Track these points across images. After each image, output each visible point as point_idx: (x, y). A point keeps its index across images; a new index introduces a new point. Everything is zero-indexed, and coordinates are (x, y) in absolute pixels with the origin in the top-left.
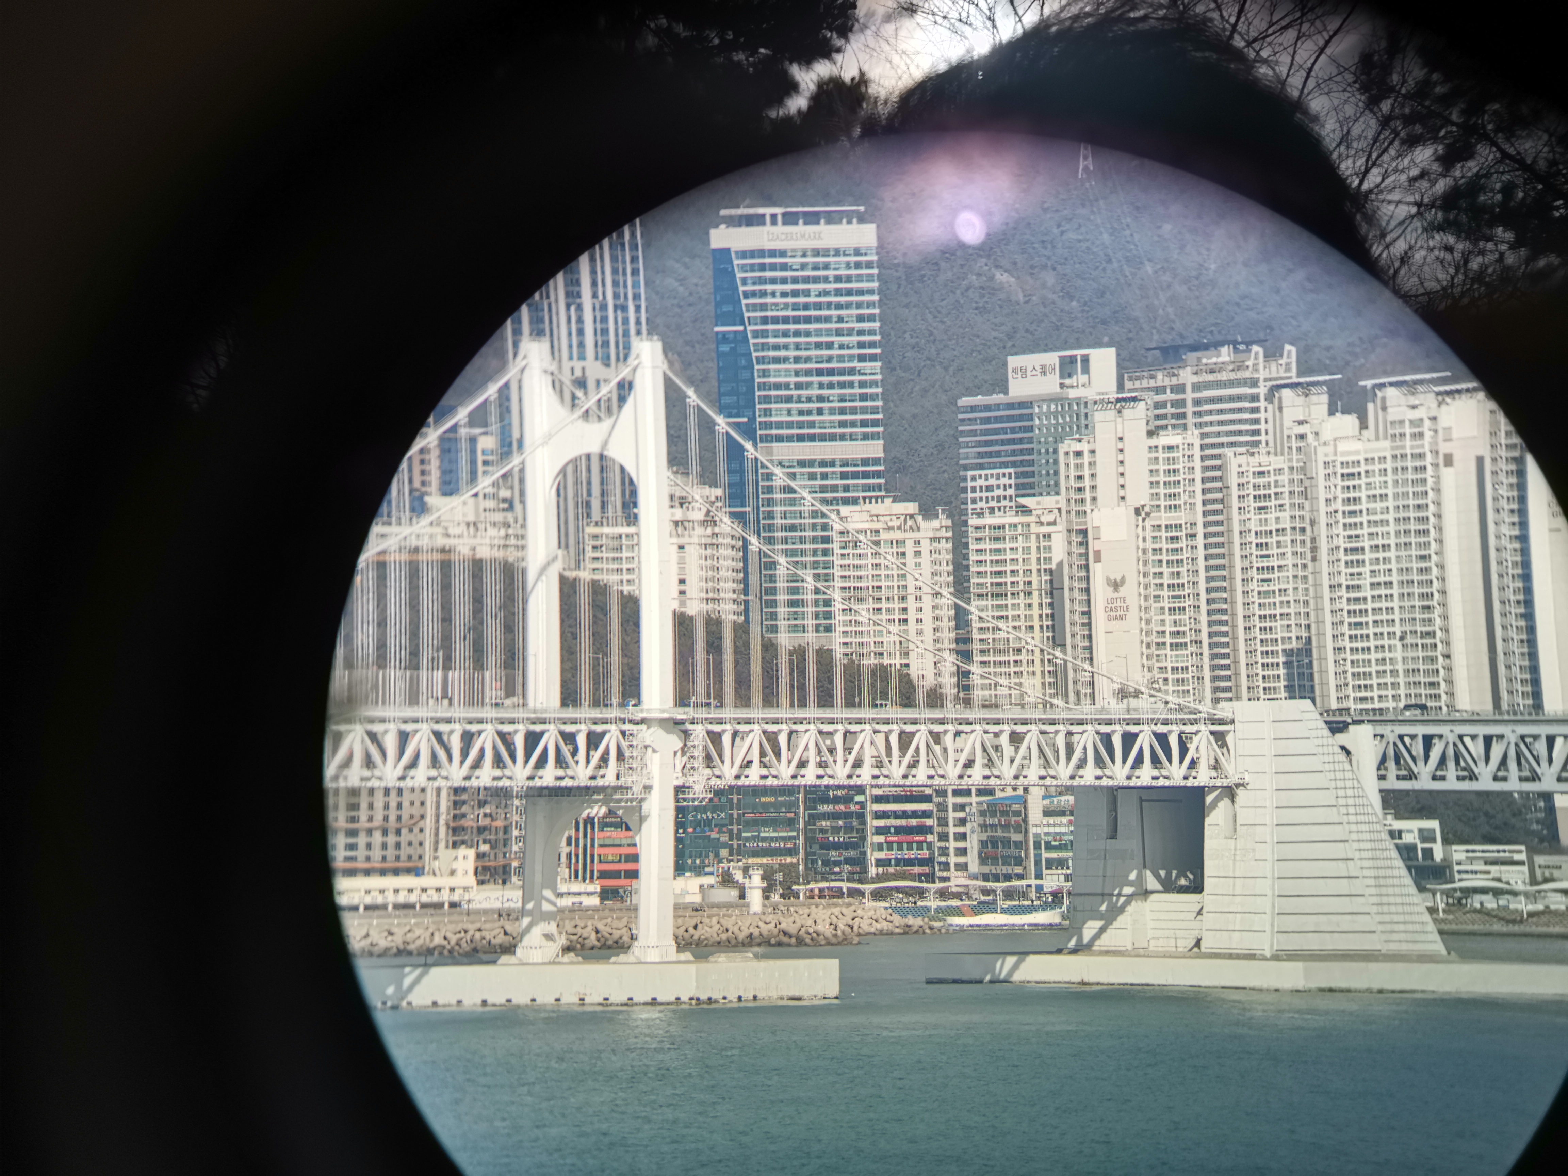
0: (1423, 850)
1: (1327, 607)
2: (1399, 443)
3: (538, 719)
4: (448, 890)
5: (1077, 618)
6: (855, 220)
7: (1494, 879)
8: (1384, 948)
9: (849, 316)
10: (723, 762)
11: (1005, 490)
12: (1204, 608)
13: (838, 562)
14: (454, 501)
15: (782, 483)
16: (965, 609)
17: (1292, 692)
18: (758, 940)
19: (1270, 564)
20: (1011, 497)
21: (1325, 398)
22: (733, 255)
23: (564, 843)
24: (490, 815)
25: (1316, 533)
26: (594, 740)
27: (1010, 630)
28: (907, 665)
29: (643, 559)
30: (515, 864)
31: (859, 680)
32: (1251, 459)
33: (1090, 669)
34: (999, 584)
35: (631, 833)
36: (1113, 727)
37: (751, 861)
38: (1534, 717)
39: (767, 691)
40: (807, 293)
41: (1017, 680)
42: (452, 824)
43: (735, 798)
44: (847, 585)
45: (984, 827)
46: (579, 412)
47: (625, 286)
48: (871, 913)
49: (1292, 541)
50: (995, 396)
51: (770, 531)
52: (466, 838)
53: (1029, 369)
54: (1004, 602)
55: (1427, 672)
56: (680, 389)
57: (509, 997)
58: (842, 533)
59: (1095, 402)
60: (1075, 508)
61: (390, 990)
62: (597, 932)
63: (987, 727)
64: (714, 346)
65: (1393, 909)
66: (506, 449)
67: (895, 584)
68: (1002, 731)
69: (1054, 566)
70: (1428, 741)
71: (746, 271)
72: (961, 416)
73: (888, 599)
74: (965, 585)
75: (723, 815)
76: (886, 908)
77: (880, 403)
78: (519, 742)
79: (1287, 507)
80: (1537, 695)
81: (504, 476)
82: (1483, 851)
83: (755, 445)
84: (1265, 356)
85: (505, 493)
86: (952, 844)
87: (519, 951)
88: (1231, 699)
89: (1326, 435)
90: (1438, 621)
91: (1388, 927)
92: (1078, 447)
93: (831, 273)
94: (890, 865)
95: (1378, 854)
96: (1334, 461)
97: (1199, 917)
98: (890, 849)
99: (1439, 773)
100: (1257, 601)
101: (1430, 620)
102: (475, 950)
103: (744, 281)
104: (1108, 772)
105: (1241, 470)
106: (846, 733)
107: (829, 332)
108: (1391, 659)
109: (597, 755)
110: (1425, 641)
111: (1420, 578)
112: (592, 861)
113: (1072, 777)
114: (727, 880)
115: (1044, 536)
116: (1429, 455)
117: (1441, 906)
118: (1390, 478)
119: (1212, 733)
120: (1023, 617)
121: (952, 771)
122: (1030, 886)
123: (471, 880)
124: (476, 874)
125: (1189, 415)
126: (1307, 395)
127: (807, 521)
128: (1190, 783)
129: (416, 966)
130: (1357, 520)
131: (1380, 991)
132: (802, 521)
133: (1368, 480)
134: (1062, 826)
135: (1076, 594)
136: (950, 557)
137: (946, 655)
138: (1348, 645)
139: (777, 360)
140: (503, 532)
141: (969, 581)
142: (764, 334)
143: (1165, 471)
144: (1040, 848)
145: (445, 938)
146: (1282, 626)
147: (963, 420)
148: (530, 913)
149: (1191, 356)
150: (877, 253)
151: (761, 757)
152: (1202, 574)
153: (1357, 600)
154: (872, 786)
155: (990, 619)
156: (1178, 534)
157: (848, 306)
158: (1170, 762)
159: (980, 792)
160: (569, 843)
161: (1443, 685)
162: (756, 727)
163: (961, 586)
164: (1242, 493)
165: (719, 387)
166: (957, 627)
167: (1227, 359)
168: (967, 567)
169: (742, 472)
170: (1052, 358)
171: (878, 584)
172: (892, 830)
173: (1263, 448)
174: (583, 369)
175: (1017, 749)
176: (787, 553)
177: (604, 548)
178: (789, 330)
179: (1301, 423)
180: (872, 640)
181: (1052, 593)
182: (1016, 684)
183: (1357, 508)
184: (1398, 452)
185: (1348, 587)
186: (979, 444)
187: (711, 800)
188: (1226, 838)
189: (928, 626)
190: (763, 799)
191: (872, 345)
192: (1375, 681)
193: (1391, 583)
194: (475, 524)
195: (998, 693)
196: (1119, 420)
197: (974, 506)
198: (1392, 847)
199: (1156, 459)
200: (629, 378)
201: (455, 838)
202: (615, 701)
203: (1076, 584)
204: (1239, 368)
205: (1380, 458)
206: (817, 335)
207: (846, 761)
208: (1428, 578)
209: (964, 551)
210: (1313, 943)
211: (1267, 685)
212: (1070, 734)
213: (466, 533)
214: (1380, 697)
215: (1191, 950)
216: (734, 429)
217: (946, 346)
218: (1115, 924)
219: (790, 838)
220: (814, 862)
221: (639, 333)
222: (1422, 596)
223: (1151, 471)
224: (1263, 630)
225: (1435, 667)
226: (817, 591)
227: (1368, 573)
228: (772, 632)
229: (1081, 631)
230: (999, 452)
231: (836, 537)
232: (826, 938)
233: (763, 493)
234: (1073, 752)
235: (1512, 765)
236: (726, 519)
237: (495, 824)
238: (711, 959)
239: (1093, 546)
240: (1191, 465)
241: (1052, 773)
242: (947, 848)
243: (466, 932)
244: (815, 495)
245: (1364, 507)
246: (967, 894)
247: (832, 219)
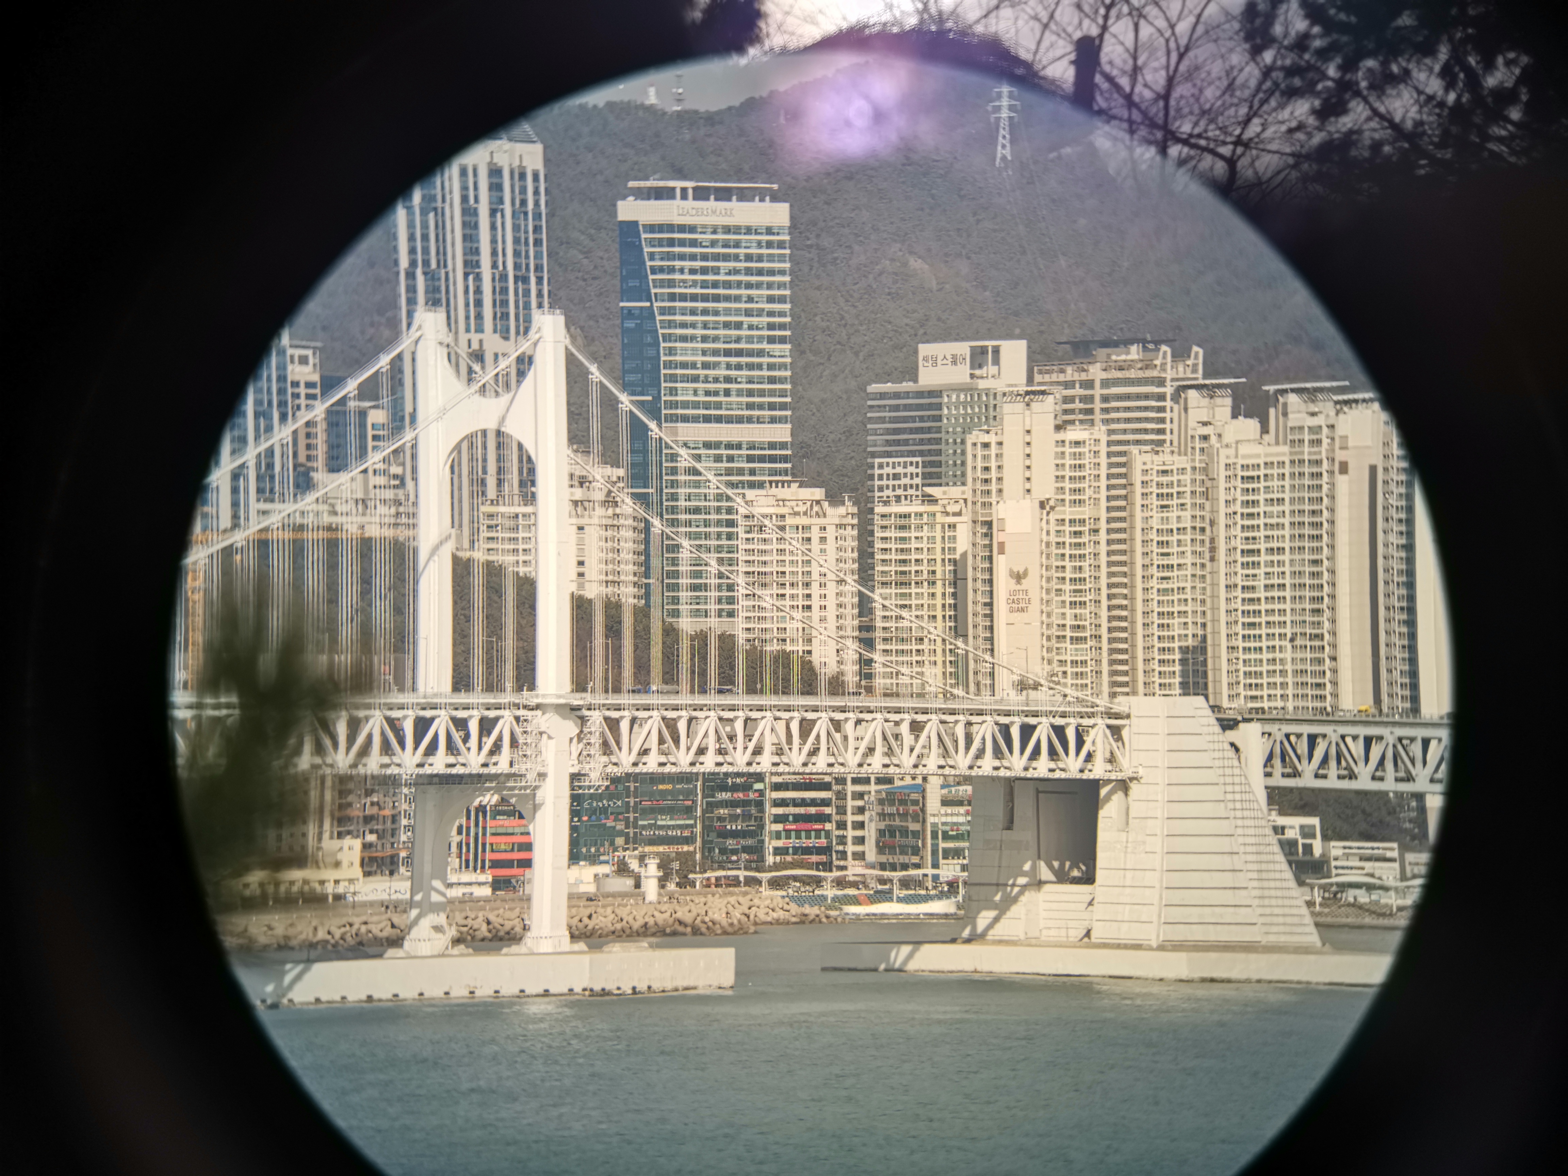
0: (1304, 845)
1: (1223, 606)
2: (1297, 449)
3: (429, 704)
4: (332, 883)
5: (979, 608)
6: (768, 198)
7: (1367, 875)
8: (1265, 940)
9: (759, 296)
10: (620, 749)
11: (912, 478)
12: (1105, 603)
13: (742, 546)
14: (343, 477)
15: (688, 465)
16: (869, 597)
17: (1187, 689)
18: (653, 930)
19: (1170, 562)
20: (917, 486)
21: (1228, 401)
22: (641, 228)
23: (454, 832)
24: (378, 804)
25: (1215, 533)
26: (486, 726)
27: (913, 619)
28: (809, 652)
29: (540, 540)
30: (403, 854)
31: (761, 667)
32: (1155, 457)
33: (991, 660)
34: (903, 573)
35: (524, 822)
36: (1011, 719)
37: (647, 849)
38: (1411, 720)
39: (667, 676)
40: (716, 271)
41: (919, 670)
42: (337, 814)
43: (632, 786)
44: (751, 569)
45: (882, 816)
46: (476, 387)
47: (527, 257)
48: (768, 902)
49: (1192, 540)
50: (904, 384)
51: (673, 513)
52: (351, 828)
53: (940, 358)
54: (907, 591)
55: (1314, 674)
56: (582, 364)
57: (395, 992)
58: (747, 517)
59: (1004, 394)
60: (980, 499)
61: (270, 988)
62: (489, 923)
63: (888, 716)
64: (618, 322)
65: (1274, 902)
66: (398, 423)
67: (800, 570)
68: (902, 720)
69: (958, 557)
70: (1312, 740)
71: (654, 246)
72: (870, 403)
73: (792, 585)
74: (870, 572)
75: (619, 803)
76: (783, 897)
77: (788, 386)
78: (408, 728)
79: (1189, 506)
80: (1415, 699)
81: (396, 452)
82: (1359, 848)
83: (660, 426)
84: (1173, 356)
85: (395, 470)
86: (850, 833)
87: (406, 944)
88: (1127, 694)
89: (1228, 438)
90: (1327, 625)
91: (1268, 920)
92: (986, 438)
93: (742, 251)
94: (787, 854)
95: (1262, 848)
96: (1235, 464)
97: (1090, 908)
98: (788, 837)
99: (1321, 772)
100: (1157, 598)
101: (1319, 623)
102: (361, 943)
103: (652, 256)
104: (1006, 763)
105: (1145, 467)
106: (747, 720)
107: (738, 312)
108: (1281, 660)
109: (489, 742)
110: (1313, 643)
111: (1312, 582)
112: (484, 850)
113: (971, 767)
114: (622, 869)
115: (949, 526)
116: (1325, 462)
117: (1318, 900)
118: (1287, 483)
119: (1109, 727)
120: (926, 606)
121: (852, 759)
122: (926, 875)
123: (357, 872)
124: (362, 864)
125: (1097, 411)
126: (1212, 397)
127: (712, 504)
128: (1086, 776)
129: (297, 962)
130: (1255, 522)
131: (1259, 981)
132: (707, 504)
133: (1267, 484)
134: (959, 816)
135: (979, 584)
136: (856, 543)
137: (849, 643)
138: (1241, 644)
139: (684, 339)
140: (393, 510)
141: (873, 568)
142: (671, 311)
143: (1071, 466)
144: (937, 838)
145: (329, 933)
146: (1179, 624)
147: (871, 407)
148: (419, 905)
149: (1102, 353)
150: (790, 234)
151: (660, 744)
152: (1104, 569)
153: (1251, 600)
154: (772, 774)
155: (893, 608)
156: (1081, 529)
157: (759, 286)
158: (1067, 754)
159: (879, 781)
160: (460, 832)
161: (1328, 686)
162: (655, 713)
163: (865, 574)
164: (1145, 491)
165: (623, 364)
166: (860, 615)
167: (1135, 357)
168: (872, 555)
169: (645, 452)
170: (963, 348)
171: (783, 569)
172: (791, 818)
173: (1167, 447)
174: (481, 341)
175: (917, 738)
176: (690, 536)
177: (499, 528)
178: (697, 308)
179: (1205, 424)
180: (775, 626)
181: (955, 584)
182: (917, 673)
183: (1255, 510)
184: (1296, 458)
185: (1243, 587)
186: (888, 432)
187: (607, 787)
188: (1119, 831)
189: (831, 612)
190: (661, 787)
191: (782, 327)
192: (1265, 681)
193: (1284, 585)
194: (363, 501)
195: (900, 681)
196: (1027, 413)
197: (881, 494)
198: (1275, 842)
199: (1063, 453)
200: (529, 353)
201: (340, 829)
202: (509, 685)
203: (979, 575)
204: (1147, 367)
205: (1278, 463)
206: (726, 315)
207: (746, 748)
208: (1319, 582)
209: (869, 539)
210: (1197, 934)
211: (1163, 681)
212: (969, 724)
213: (354, 511)
214: (1269, 696)
215: (1081, 940)
216: (638, 408)
217: (857, 331)
218: (1009, 914)
219: (687, 826)
220: (711, 850)
221: (540, 306)
222: (1313, 599)
223: (1057, 465)
224: (1161, 626)
225: (1322, 668)
226: (721, 575)
227: (1263, 576)
228: (673, 616)
229: (982, 622)
230: (908, 440)
231: (741, 521)
232: (722, 927)
233: (667, 474)
234: (972, 742)
235: (1389, 765)
236: (628, 500)
237: (382, 813)
238: (606, 949)
239: (997, 537)
240: (1097, 461)
241: (951, 762)
242: (845, 837)
243: (351, 925)
244: (720, 478)
245: (1261, 509)
246: (864, 883)
247: (744, 196)
